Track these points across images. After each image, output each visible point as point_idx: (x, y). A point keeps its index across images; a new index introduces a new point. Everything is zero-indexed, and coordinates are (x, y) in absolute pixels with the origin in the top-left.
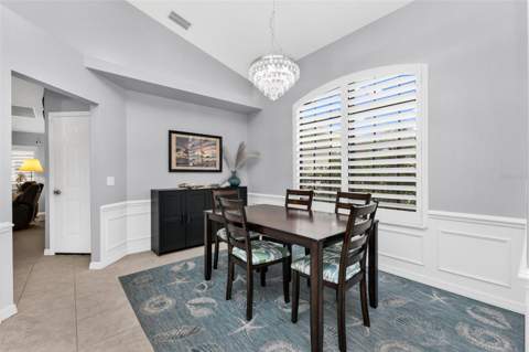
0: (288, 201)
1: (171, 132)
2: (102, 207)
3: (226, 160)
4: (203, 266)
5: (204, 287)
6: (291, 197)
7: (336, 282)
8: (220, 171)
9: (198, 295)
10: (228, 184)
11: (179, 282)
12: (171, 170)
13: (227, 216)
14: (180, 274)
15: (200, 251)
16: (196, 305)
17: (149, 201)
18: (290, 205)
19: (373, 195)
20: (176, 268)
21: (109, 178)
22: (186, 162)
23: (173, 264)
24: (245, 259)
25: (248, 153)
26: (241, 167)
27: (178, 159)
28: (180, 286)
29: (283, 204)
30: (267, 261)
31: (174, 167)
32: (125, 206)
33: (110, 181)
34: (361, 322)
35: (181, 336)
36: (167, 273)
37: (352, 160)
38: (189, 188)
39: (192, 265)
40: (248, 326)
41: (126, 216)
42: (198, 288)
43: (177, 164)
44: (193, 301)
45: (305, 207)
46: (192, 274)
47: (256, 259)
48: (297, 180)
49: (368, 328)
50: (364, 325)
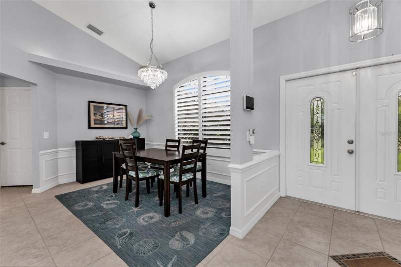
0: (167, 146)
1: (89, 102)
2: (40, 152)
3: (130, 121)
4: (112, 187)
5: (112, 196)
6: (169, 144)
7: (178, 181)
8: (126, 128)
9: (109, 200)
10: (131, 137)
11: (96, 195)
12: (90, 127)
13: (125, 154)
14: (97, 192)
15: (111, 180)
16: (107, 204)
17: (75, 148)
18: (168, 148)
19: (209, 141)
20: (95, 189)
21: (44, 133)
22: (102, 122)
23: (93, 187)
24: (134, 176)
25: (145, 116)
26: (140, 125)
27: (95, 120)
28: (97, 197)
29: (164, 148)
30: (147, 176)
31: (92, 125)
32: (57, 152)
33: (46, 135)
34: (194, 203)
35: (98, 216)
36: (89, 191)
38: (104, 139)
39: (105, 187)
40: (136, 209)
41: (57, 158)
42: (109, 197)
43: (95, 123)
44: (105, 203)
45: (176, 149)
46: (106, 191)
47: (141, 176)
48: (177, 134)
49: (196, 205)
50: (196, 204)
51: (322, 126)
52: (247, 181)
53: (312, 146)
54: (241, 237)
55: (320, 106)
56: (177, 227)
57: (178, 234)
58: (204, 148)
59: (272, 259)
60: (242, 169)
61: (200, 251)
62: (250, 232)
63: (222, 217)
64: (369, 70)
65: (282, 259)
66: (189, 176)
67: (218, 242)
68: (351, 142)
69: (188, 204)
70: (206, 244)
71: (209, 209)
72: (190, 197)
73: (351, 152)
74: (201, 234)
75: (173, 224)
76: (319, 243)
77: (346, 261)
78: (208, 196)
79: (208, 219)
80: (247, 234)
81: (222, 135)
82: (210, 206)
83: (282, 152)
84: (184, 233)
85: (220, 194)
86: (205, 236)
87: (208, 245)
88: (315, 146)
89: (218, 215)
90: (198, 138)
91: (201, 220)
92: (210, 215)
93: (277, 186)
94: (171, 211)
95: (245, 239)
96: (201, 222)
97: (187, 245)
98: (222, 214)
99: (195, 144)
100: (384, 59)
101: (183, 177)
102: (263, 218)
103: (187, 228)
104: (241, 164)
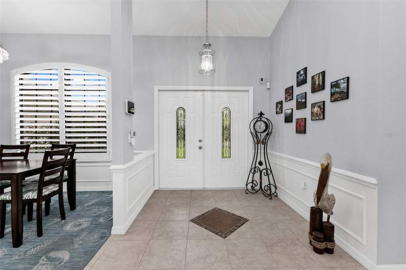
0: (2, 154)
19: (78, 145)
37: (69, 122)
48: (18, 137)
49: (63, 221)
50: (62, 219)
51: (184, 130)
52: (129, 180)
53: (177, 146)
54: (123, 232)
55: (183, 114)
56: (38, 252)
57: (43, 258)
58: (72, 154)
59: (152, 238)
60: (125, 169)
61: (79, 262)
62: (132, 226)
63: (101, 222)
64: (209, 92)
65: (159, 235)
66: (54, 188)
67: (100, 247)
68: (200, 141)
69: (50, 224)
70: (85, 253)
71: (81, 220)
72: (50, 215)
73: (200, 148)
74: (76, 246)
75: (33, 251)
76: (183, 215)
77: (198, 220)
78: (78, 208)
79: (83, 230)
80: (129, 229)
81: (90, 137)
82: (82, 217)
83: (156, 151)
84: (53, 254)
85: (94, 202)
86: (82, 247)
87: (88, 253)
88: (180, 146)
89: (94, 222)
90: (59, 142)
91: (74, 234)
92: (85, 225)
93: (152, 182)
94: (23, 239)
95: (128, 233)
96: (75, 236)
97: (59, 264)
98: (100, 220)
99: (55, 150)
100: (216, 88)
101: (44, 190)
102: (142, 211)
103: (57, 247)
104: (124, 164)
